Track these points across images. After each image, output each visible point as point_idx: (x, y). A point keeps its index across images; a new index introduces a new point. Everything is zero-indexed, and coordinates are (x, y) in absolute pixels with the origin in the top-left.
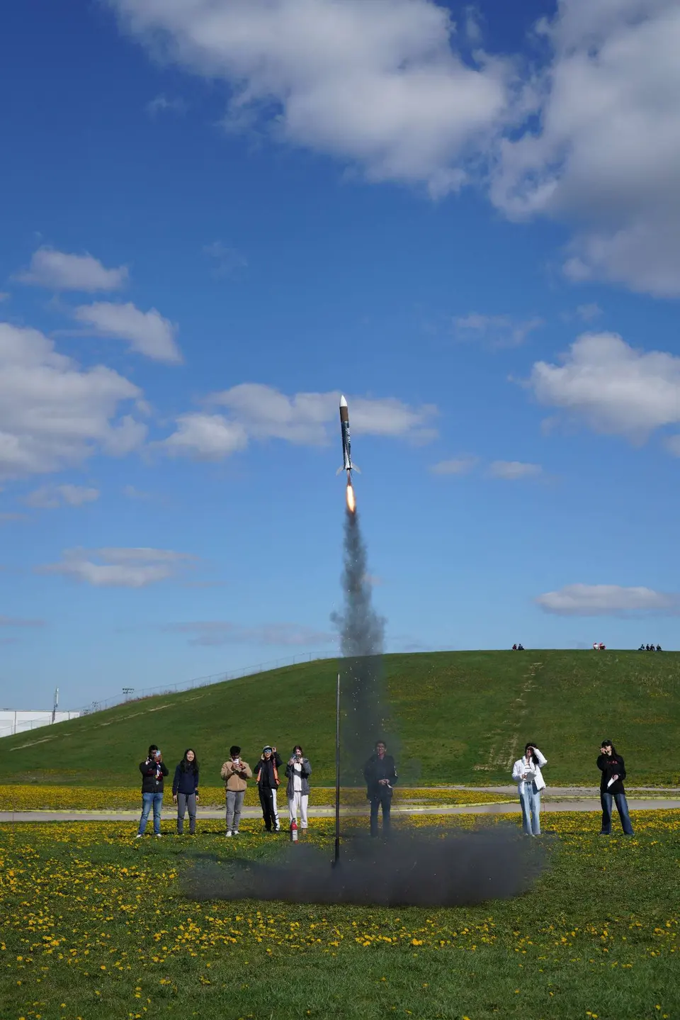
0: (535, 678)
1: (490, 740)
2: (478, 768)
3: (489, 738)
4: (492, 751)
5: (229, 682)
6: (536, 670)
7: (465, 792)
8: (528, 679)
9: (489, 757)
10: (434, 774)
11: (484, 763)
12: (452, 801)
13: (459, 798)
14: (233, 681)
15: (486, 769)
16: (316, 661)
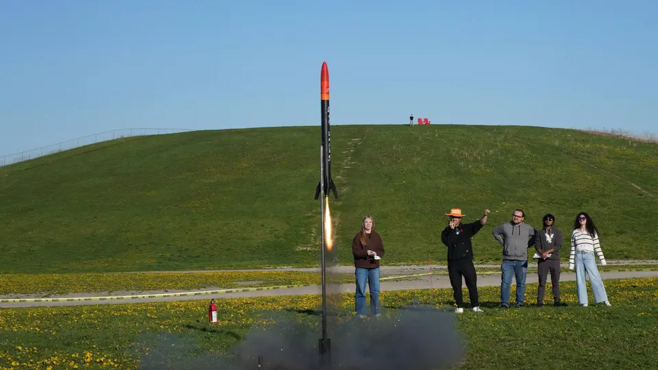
0: (354, 155)
1: (311, 220)
2: (299, 248)
3: (310, 217)
4: (314, 230)
5: (26, 162)
6: (355, 146)
7: (297, 273)
8: (347, 155)
9: (311, 236)
10: (254, 256)
11: (306, 243)
12: (289, 283)
13: (295, 280)
14: (30, 161)
15: (309, 249)
16: (119, 139)
